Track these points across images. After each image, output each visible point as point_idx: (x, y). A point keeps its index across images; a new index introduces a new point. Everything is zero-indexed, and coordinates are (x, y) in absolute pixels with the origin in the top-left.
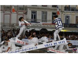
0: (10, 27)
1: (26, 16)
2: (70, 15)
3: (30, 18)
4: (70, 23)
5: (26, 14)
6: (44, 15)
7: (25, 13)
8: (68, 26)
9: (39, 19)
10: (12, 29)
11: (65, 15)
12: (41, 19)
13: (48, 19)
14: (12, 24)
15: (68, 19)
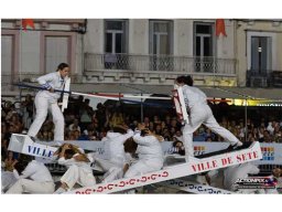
0: (12, 90)
1: (82, 39)
2: (273, 35)
3: (100, 47)
4: (274, 69)
5: (82, 32)
6: (158, 34)
7: (76, 26)
8: (264, 81)
9: (136, 53)
10: (24, 99)
11: (250, 34)
12: (146, 51)
13: (176, 52)
14: (22, 78)
15: (265, 49)
